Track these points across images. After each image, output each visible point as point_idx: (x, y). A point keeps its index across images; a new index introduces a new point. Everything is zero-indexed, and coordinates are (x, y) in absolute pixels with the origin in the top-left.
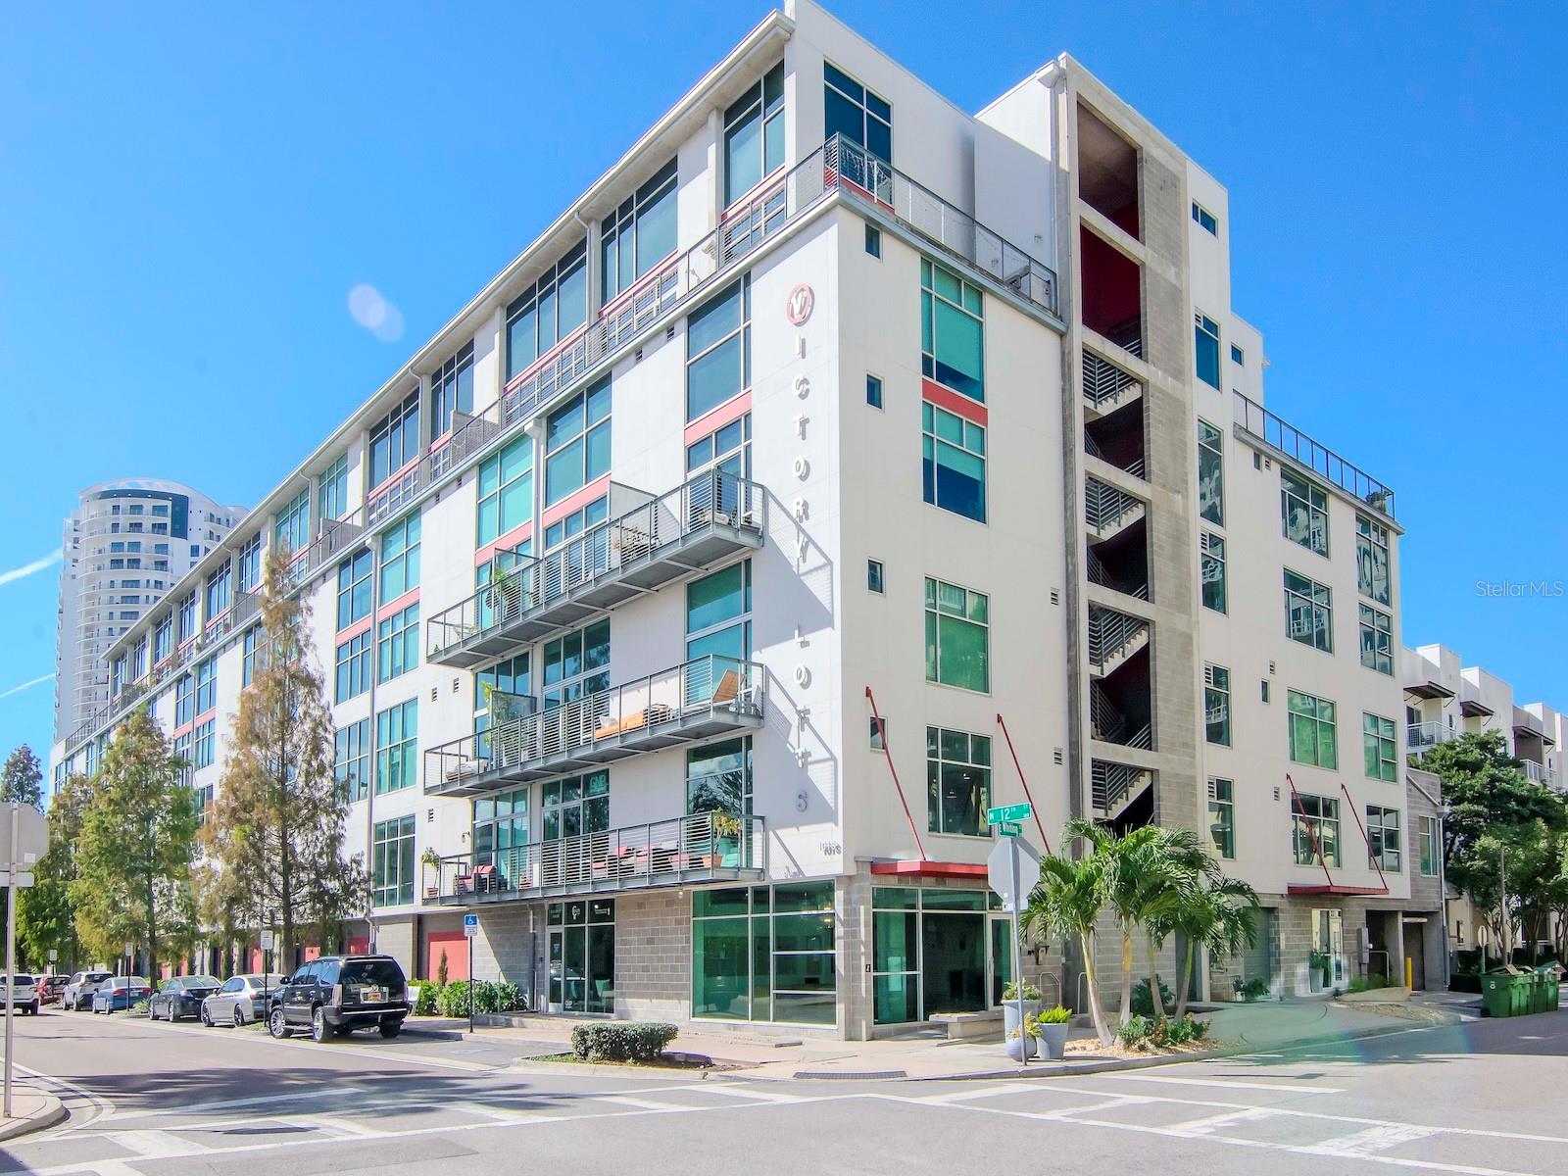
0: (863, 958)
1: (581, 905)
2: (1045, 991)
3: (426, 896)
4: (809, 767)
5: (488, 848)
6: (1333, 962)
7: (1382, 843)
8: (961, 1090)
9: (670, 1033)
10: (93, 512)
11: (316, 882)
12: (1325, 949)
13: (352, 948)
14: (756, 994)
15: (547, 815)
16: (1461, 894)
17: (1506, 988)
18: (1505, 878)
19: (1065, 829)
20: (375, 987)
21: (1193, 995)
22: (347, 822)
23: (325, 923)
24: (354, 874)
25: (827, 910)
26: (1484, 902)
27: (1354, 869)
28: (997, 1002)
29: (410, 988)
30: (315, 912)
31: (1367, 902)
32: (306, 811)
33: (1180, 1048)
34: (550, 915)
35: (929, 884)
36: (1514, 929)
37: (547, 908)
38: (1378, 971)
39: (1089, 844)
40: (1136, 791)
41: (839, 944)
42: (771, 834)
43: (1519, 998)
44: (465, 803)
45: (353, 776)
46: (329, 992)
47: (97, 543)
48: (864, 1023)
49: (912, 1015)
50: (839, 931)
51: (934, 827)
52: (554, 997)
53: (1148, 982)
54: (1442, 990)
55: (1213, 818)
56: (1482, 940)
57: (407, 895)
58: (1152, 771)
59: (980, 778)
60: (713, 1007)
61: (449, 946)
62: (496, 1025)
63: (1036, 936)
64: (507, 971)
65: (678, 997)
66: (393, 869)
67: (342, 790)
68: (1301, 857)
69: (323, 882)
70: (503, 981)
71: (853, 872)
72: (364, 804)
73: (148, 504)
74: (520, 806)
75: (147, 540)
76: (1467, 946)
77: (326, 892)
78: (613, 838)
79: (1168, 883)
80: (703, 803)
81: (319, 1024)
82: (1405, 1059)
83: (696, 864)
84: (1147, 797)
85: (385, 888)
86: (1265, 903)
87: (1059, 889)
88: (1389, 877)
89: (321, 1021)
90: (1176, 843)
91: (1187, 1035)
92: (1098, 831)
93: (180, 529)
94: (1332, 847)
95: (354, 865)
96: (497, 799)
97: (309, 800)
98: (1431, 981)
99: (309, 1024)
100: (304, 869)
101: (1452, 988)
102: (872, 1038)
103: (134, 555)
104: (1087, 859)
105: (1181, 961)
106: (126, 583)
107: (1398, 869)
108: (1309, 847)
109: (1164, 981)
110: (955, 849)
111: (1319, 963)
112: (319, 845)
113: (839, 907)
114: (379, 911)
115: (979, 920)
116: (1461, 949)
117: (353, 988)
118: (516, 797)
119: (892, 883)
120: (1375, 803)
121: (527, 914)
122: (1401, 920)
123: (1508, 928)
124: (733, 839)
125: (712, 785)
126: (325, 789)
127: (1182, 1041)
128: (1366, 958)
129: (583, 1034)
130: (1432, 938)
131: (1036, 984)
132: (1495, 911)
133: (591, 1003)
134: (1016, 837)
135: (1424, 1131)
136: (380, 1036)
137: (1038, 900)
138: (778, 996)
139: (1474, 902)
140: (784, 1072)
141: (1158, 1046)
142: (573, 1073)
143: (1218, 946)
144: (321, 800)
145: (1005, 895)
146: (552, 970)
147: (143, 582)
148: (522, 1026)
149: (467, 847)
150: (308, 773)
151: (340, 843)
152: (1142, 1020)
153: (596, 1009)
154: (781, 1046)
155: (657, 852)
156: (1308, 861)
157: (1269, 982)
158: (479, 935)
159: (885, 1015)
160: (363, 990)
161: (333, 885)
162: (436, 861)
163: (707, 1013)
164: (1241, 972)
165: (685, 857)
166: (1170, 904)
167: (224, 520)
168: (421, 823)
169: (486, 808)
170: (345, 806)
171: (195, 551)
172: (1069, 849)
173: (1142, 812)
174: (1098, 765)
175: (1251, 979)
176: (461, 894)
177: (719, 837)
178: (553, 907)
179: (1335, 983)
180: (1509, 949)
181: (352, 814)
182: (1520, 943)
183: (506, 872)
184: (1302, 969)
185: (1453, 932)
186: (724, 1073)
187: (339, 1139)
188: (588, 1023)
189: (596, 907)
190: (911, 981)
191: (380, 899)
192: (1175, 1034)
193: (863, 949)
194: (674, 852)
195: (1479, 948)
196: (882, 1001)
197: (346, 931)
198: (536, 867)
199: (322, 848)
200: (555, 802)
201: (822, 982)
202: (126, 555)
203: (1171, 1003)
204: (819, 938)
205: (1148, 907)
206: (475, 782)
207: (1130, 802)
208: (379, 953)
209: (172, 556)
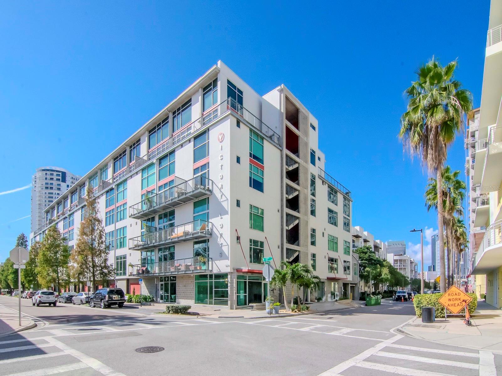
0: (234, 291)
1: (168, 277)
2: (275, 299)
3: (130, 274)
4: (223, 247)
5: (145, 263)
6: (336, 294)
7: (346, 269)
8: (256, 321)
9: (189, 307)
10: (41, 175)
11: (101, 270)
12: (334, 291)
13: (111, 286)
14: (210, 299)
15: (160, 256)
16: (362, 280)
17: (370, 300)
18: (371, 277)
19: (280, 263)
20: (117, 296)
21: (307, 300)
22: (109, 256)
23: (104, 280)
24: (111, 268)
25: (226, 280)
26: (367, 282)
27: (340, 274)
28: (264, 301)
29: (125, 296)
30: (101, 277)
31: (344, 281)
32: (98, 252)
33: (303, 312)
34: (160, 280)
35: (250, 274)
36: (372, 287)
37: (160, 278)
38: (345, 296)
39: (285, 266)
40: (296, 255)
41: (229, 288)
42: (213, 262)
43: (373, 302)
44: (139, 252)
45: (110, 244)
46: (105, 297)
47: (40, 183)
48: (234, 306)
49: (245, 304)
50: (229, 285)
51: (251, 262)
52: (162, 299)
53: (297, 297)
54: (358, 300)
55: (312, 262)
56: (366, 290)
57: (125, 274)
58: (299, 251)
59: (261, 251)
60: (200, 301)
61: (136, 286)
62: (147, 305)
63: (273, 287)
64: (150, 293)
65: (191, 299)
66: (121, 267)
67: (108, 248)
68: (330, 271)
69: (103, 270)
70: (149, 295)
71: (232, 271)
72: (114, 251)
73: (55, 173)
74: (153, 253)
75: (55, 183)
76: (363, 291)
77: (104, 272)
78: (176, 262)
79: (302, 276)
80: (197, 254)
81: (102, 304)
82: (350, 314)
83: (196, 269)
84: (298, 257)
85: (119, 272)
86: (322, 281)
87: (278, 276)
88: (348, 276)
89: (103, 304)
90: (303, 267)
91: (305, 309)
92: (287, 264)
93: (64, 180)
94: (336, 269)
95: (111, 266)
96: (147, 251)
97: (99, 250)
98: (355, 298)
99: (100, 304)
100: (98, 267)
101: (360, 300)
102: (236, 309)
103: (52, 186)
104: (285, 270)
105: (304, 293)
106: (49, 193)
107: (349, 274)
108: (331, 269)
109: (300, 297)
110: (256, 267)
111: (333, 294)
112: (102, 261)
113: (229, 279)
114: (117, 278)
115: (260, 283)
116: (362, 291)
117: (111, 296)
118: (152, 251)
119: (241, 274)
120: (345, 260)
121: (155, 279)
122: (350, 285)
123: (371, 287)
124: (204, 263)
125: (200, 250)
126: (103, 247)
127: (304, 310)
128: (343, 293)
129: (168, 307)
130: (356, 289)
131: (273, 297)
132: (369, 284)
133: (171, 300)
134: (269, 265)
135: (353, 330)
136: (118, 307)
137: (274, 279)
138: (215, 299)
139: (365, 282)
140: (216, 316)
141: (299, 311)
142: (166, 317)
143: (312, 290)
144: (102, 250)
145: (267, 277)
146: (161, 293)
147: (54, 193)
148: (154, 305)
149: (140, 263)
150: (99, 243)
151: (107, 260)
152: (296, 305)
153: (172, 302)
154: (215, 310)
155: (186, 265)
156: (331, 272)
157: (323, 297)
158: (143, 284)
159: (239, 304)
160: (114, 296)
161: (106, 271)
162: (132, 266)
163: (198, 303)
164: (317, 296)
165: (193, 267)
166: (302, 280)
167: (76, 179)
168: (128, 257)
169: (144, 253)
170: (108, 252)
171: (68, 186)
172: (281, 268)
173: (297, 260)
174: (287, 249)
175: (319, 297)
176: (138, 274)
177: (201, 262)
178: (161, 277)
179: (336, 298)
180: (371, 292)
181: (110, 254)
182: (373, 291)
183: (149, 269)
184: (329, 295)
185: (360, 288)
186: (202, 317)
187: (108, 331)
188: (170, 305)
189: (172, 278)
190: (245, 296)
191: (117, 274)
192: (302, 309)
193: (234, 289)
194: (191, 265)
195: (365, 291)
196: (239, 301)
197: (109, 282)
198: (157, 268)
199: (103, 262)
200: (161, 253)
201: (225, 295)
202: (49, 186)
203: (302, 302)
204: (224, 286)
205: (297, 281)
206: (142, 247)
207: (294, 257)
208: (118, 287)
209: (62, 187)
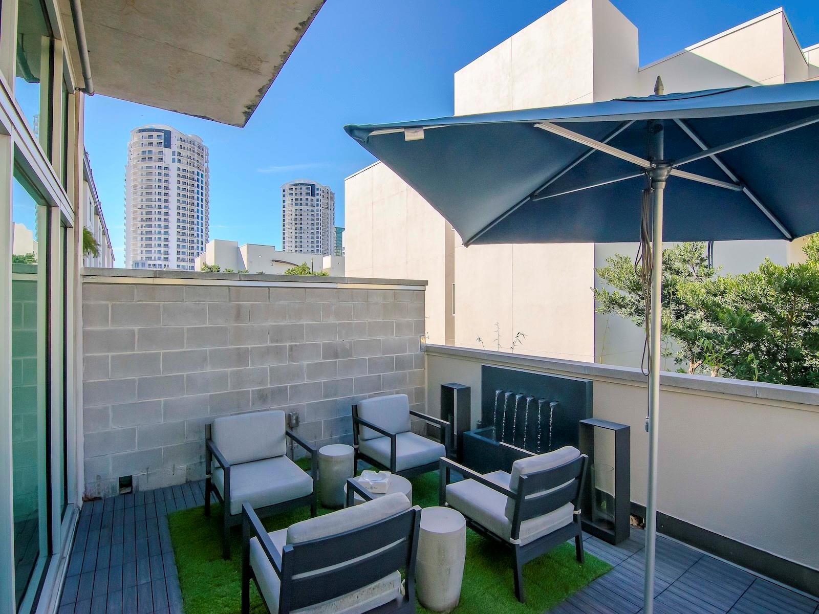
10: (136, 138)
47: (137, 152)
73: (155, 134)
93: (168, 144)
103: (150, 156)
106: (147, 167)
147: (154, 167)
167: (186, 140)
171: (174, 153)
202: (147, 156)
209: (165, 155)
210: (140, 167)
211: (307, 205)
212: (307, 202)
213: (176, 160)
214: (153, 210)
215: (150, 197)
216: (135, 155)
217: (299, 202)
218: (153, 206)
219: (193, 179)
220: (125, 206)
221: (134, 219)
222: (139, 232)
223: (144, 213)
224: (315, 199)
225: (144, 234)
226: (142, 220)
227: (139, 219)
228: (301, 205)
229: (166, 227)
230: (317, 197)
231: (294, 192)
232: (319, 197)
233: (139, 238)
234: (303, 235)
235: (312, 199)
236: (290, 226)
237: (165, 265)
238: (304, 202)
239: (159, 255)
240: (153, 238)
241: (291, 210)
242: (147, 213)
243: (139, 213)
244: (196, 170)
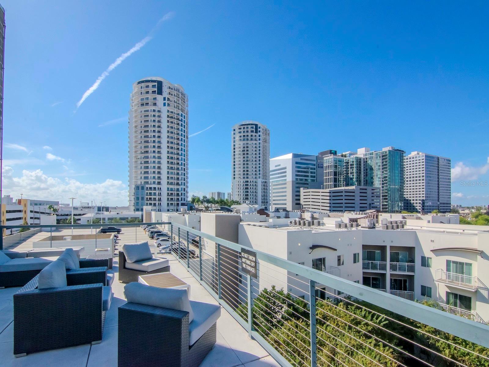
47: (137, 100)
93: (160, 92)
103: (147, 102)
106: (145, 111)
147: (150, 110)
167: (173, 89)
171: (164, 99)
209: (158, 101)
210: (139, 111)
211: (252, 140)
212: (252, 138)
213: (167, 104)
214: (149, 145)
215: (146, 134)
216: (136, 102)
217: (246, 138)
218: (150, 141)
219: (178, 119)
220: (129, 142)
221: (136, 152)
222: (139, 162)
223: (143, 147)
224: (257, 135)
225: (142, 164)
226: (142, 153)
227: (139, 152)
228: (248, 140)
229: (159, 158)
230: (259, 134)
231: (242, 130)
232: (261, 134)
233: (139, 167)
234: (249, 162)
235: (256, 135)
236: (239, 156)
237: (158, 188)
238: (249, 138)
239: (154, 180)
240: (150, 167)
241: (239, 144)
242: (145, 147)
243: (139, 147)
244: (180, 113)
